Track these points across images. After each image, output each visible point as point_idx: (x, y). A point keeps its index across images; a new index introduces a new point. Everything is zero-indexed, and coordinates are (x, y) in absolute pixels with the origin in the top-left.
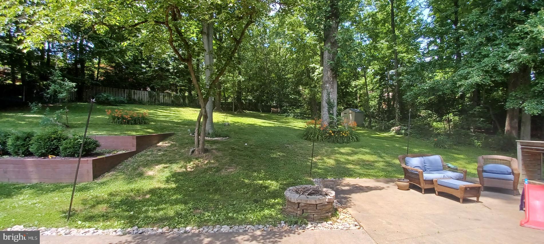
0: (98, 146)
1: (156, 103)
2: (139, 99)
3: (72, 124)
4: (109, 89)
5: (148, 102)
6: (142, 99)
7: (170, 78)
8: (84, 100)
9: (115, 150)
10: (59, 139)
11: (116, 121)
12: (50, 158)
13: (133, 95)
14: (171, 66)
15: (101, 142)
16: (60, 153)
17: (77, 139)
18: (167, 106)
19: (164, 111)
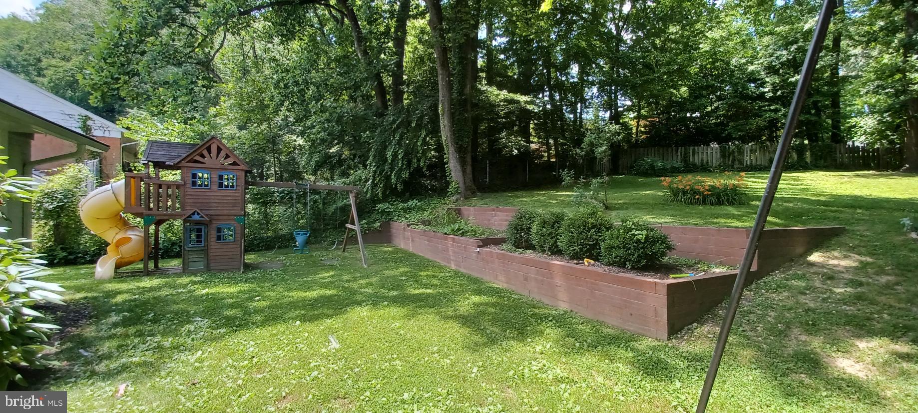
0: (669, 248)
1: (735, 167)
2: (702, 163)
3: (612, 204)
4: (653, 151)
5: (720, 166)
6: (707, 163)
7: (766, 111)
8: (620, 171)
9: (700, 261)
10: (598, 227)
11: (679, 198)
12: (586, 263)
13: (691, 156)
14: (768, 84)
15: (673, 239)
16: (601, 256)
17: (630, 230)
18: (760, 170)
19: (760, 180)
